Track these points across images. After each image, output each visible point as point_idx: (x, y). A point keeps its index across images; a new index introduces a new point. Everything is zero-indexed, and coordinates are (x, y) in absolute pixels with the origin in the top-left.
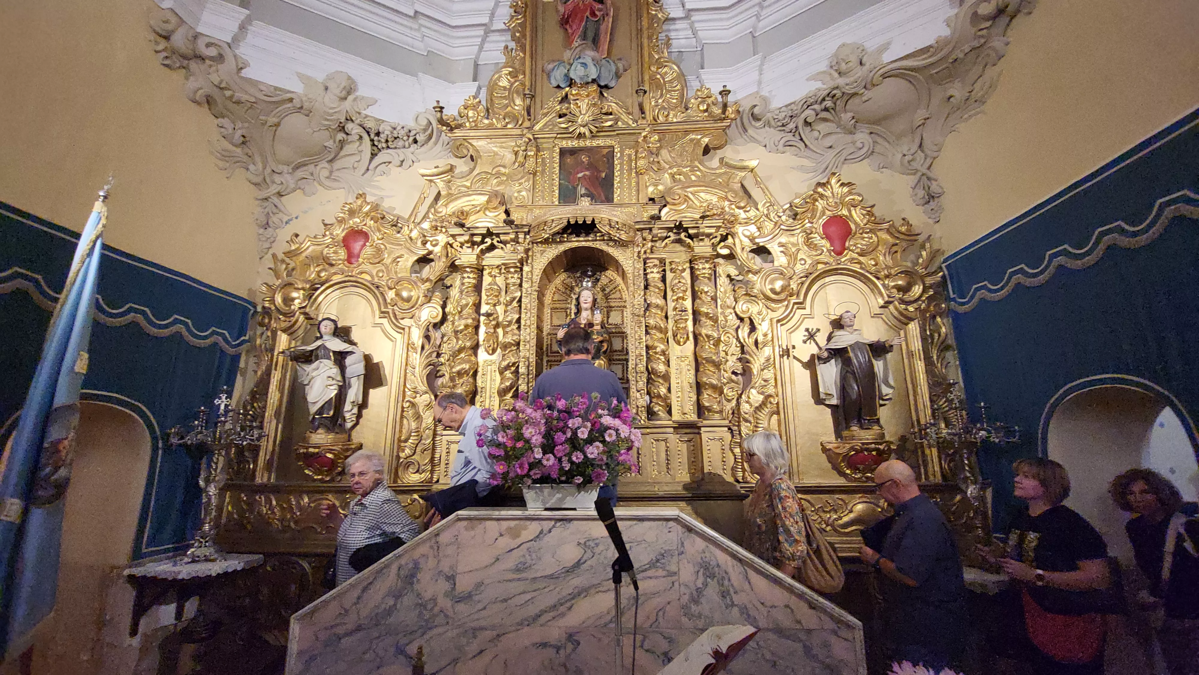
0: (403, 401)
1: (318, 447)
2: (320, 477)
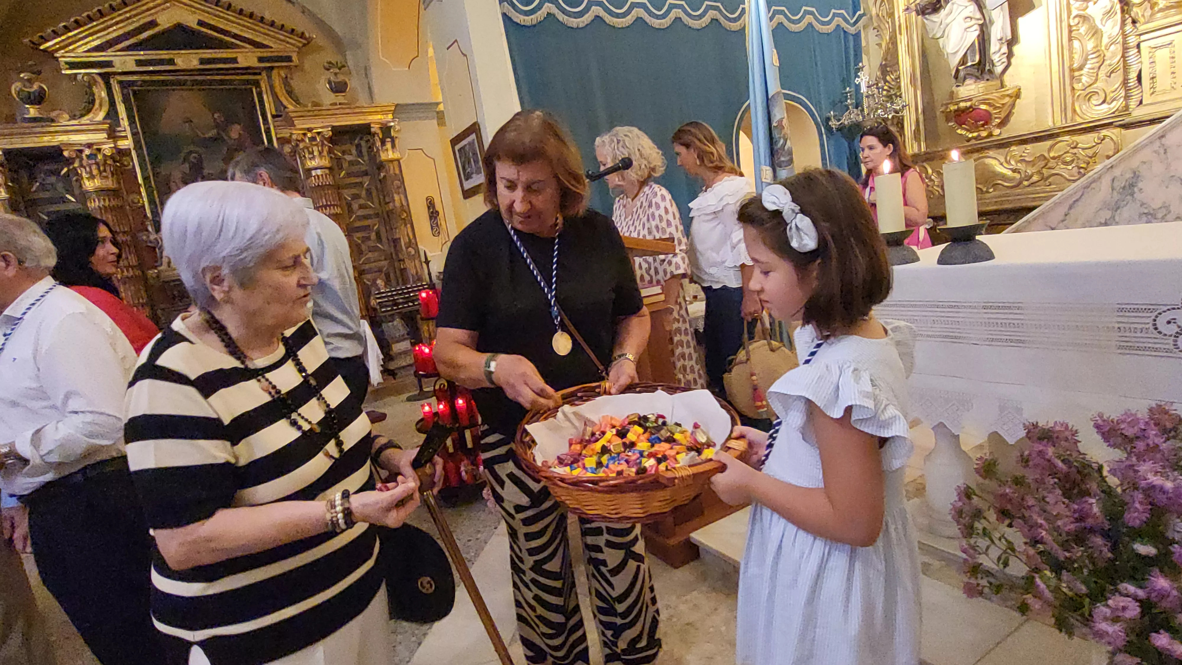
0: (1069, 18)
1: (970, 100)
2: (975, 134)
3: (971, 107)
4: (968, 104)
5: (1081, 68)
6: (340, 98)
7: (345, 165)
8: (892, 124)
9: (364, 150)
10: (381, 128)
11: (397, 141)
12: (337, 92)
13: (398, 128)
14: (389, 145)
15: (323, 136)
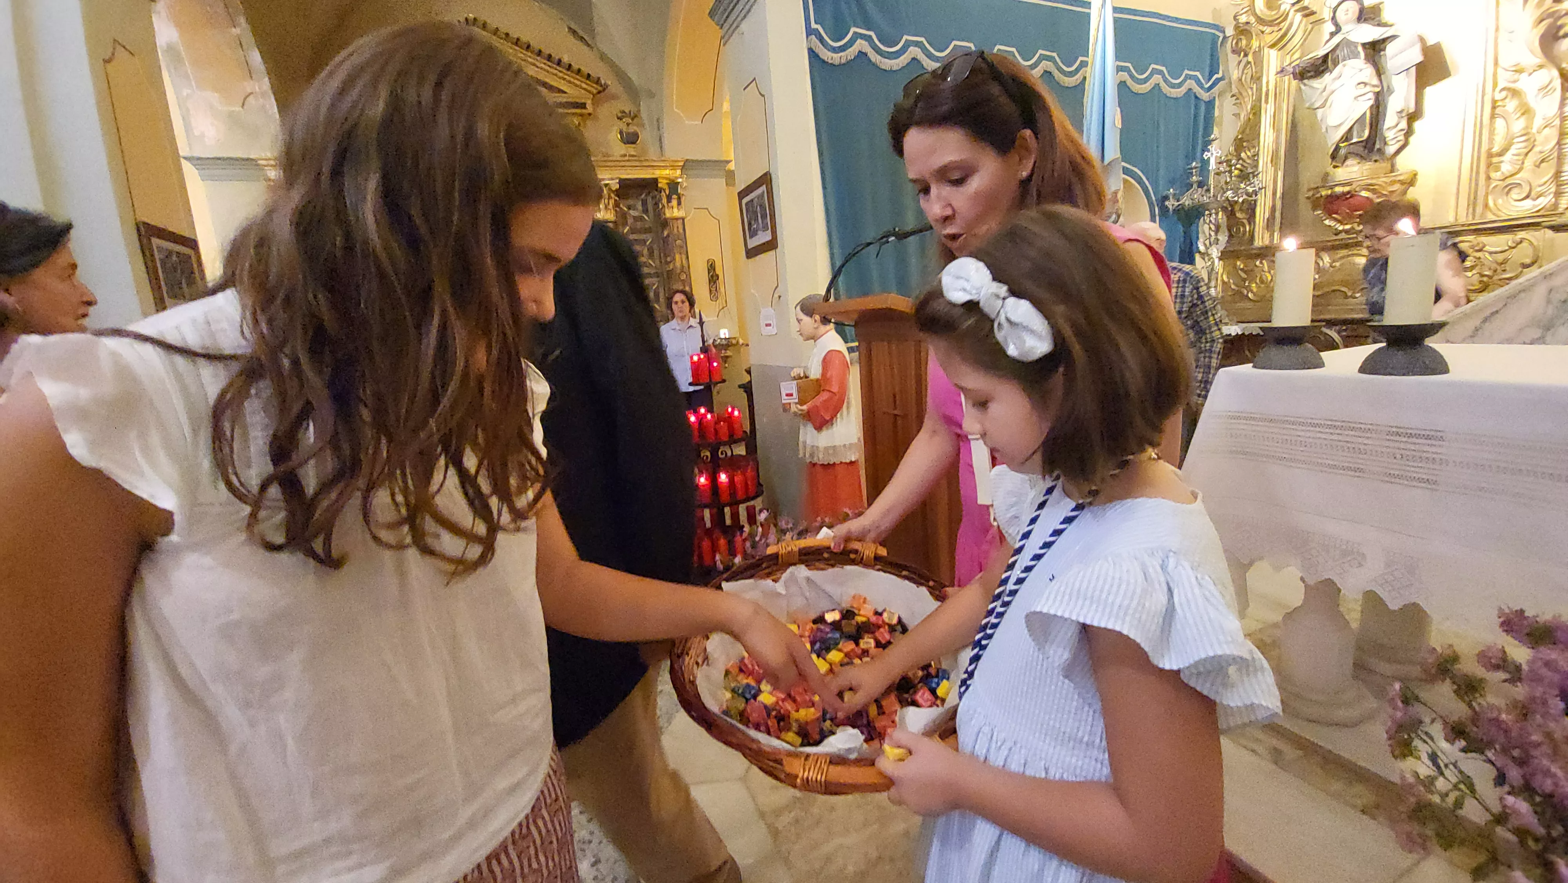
0: (1494, 90)
1: (1349, 184)
2: (1348, 227)
3: (1348, 192)
4: (1347, 189)
5: (1501, 154)
6: (631, 150)
7: (630, 221)
8: (1241, 210)
9: (650, 207)
10: (668, 184)
11: (683, 199)
12: (628, 143)
13: (685, 184)
14: (674, 203)
15: (610, 189)
